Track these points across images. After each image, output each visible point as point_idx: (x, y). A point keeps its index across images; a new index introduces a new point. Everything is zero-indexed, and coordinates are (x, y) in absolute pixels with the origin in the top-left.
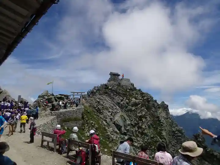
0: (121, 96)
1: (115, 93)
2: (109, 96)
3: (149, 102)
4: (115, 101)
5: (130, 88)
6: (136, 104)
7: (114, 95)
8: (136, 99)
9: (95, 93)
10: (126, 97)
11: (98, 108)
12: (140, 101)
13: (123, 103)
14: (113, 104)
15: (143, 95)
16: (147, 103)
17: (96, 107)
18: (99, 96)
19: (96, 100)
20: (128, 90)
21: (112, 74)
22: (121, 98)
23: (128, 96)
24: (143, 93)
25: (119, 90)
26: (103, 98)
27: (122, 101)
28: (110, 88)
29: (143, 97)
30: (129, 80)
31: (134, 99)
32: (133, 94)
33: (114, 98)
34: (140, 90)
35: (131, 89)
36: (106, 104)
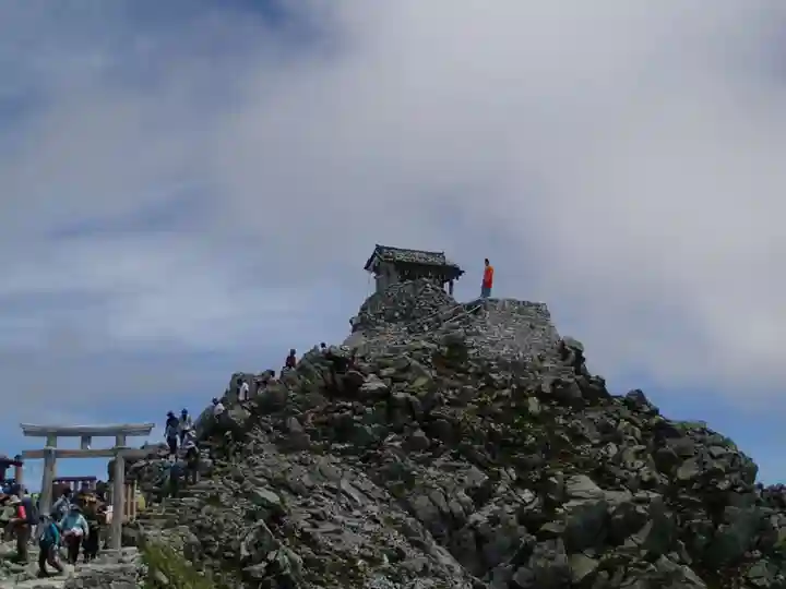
0: (473, 461)
1: (419, 433)
2: (367, 456)
3: (716, 504)
4: (421, 502)
5: (547, 389)
6: (604, 531)
7: (411, 445)
8: (603, 476)
9: (240, 435)
10: (521, 467)
11: (273, 566)
12: (641, 494)
13: (494, 520)
14: (405, 531)
15: (671, 446)
16: (699, 518)
17: (250, 560)
19: (250, 495)
20: (534, 405)
21: (385, 263)
22: (479, 477)
23: (536, 457)
24: (664, 430)
25: (451, 403)
26: (306, 480)
27: (481, 496)
28: (373, 384)
29: (665, 464)
30: (533, 315)
31: (585, 485)
32: (579, 438)
33: (409, 480)
34: (635, 402)
35: (557, 397)
36: (339, 532)
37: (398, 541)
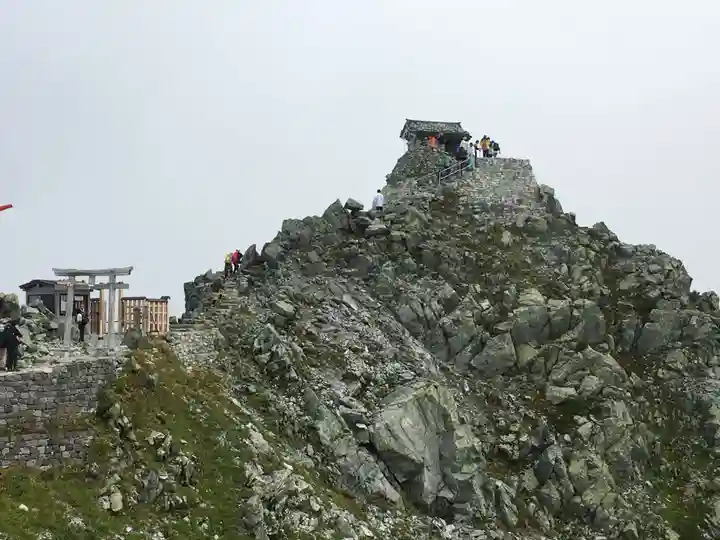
0: (448, 278)
1: (410, 261)
2: (370, 277)
3: (645, 308)
4: (404, 310)
5: (520, 224)
6: (548, 330)
7: (401, 270)
8: (552, 291)
9: (274, 266)
10: (487, 283)
11: (274, 355)
12: (579, 302)
13: (456, 322)
14: (387, 330)
16: (629, 320)
17: (260, 351)
18: (295, 283)
19: (272, 306)
20: (507, 238)
21: (415, 132)
22: (448, 290)
23: (501, 276)
25: (438, 238)
26: (318, 295)
27: (449, 305)
28: (376, 225)
30: (520, 169)
31: (535, 295)
32: (538, 260)
33: (397, 294)
35: (526, 231)
36: (336, 331)
37: (378, 336)
